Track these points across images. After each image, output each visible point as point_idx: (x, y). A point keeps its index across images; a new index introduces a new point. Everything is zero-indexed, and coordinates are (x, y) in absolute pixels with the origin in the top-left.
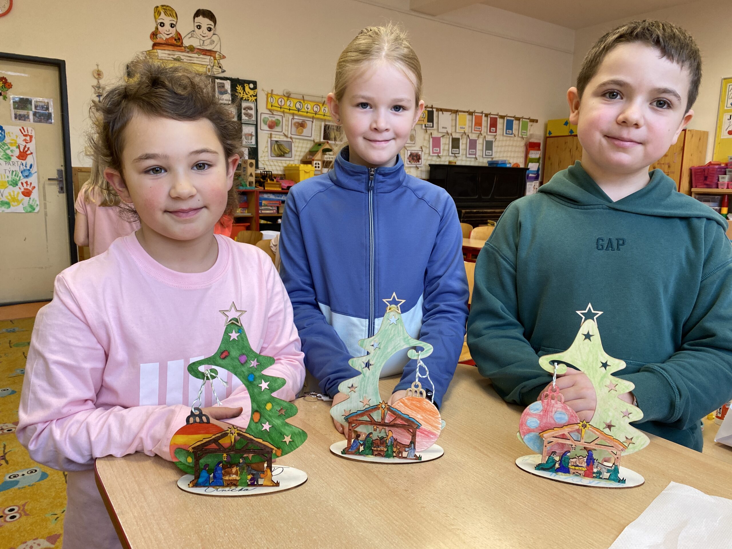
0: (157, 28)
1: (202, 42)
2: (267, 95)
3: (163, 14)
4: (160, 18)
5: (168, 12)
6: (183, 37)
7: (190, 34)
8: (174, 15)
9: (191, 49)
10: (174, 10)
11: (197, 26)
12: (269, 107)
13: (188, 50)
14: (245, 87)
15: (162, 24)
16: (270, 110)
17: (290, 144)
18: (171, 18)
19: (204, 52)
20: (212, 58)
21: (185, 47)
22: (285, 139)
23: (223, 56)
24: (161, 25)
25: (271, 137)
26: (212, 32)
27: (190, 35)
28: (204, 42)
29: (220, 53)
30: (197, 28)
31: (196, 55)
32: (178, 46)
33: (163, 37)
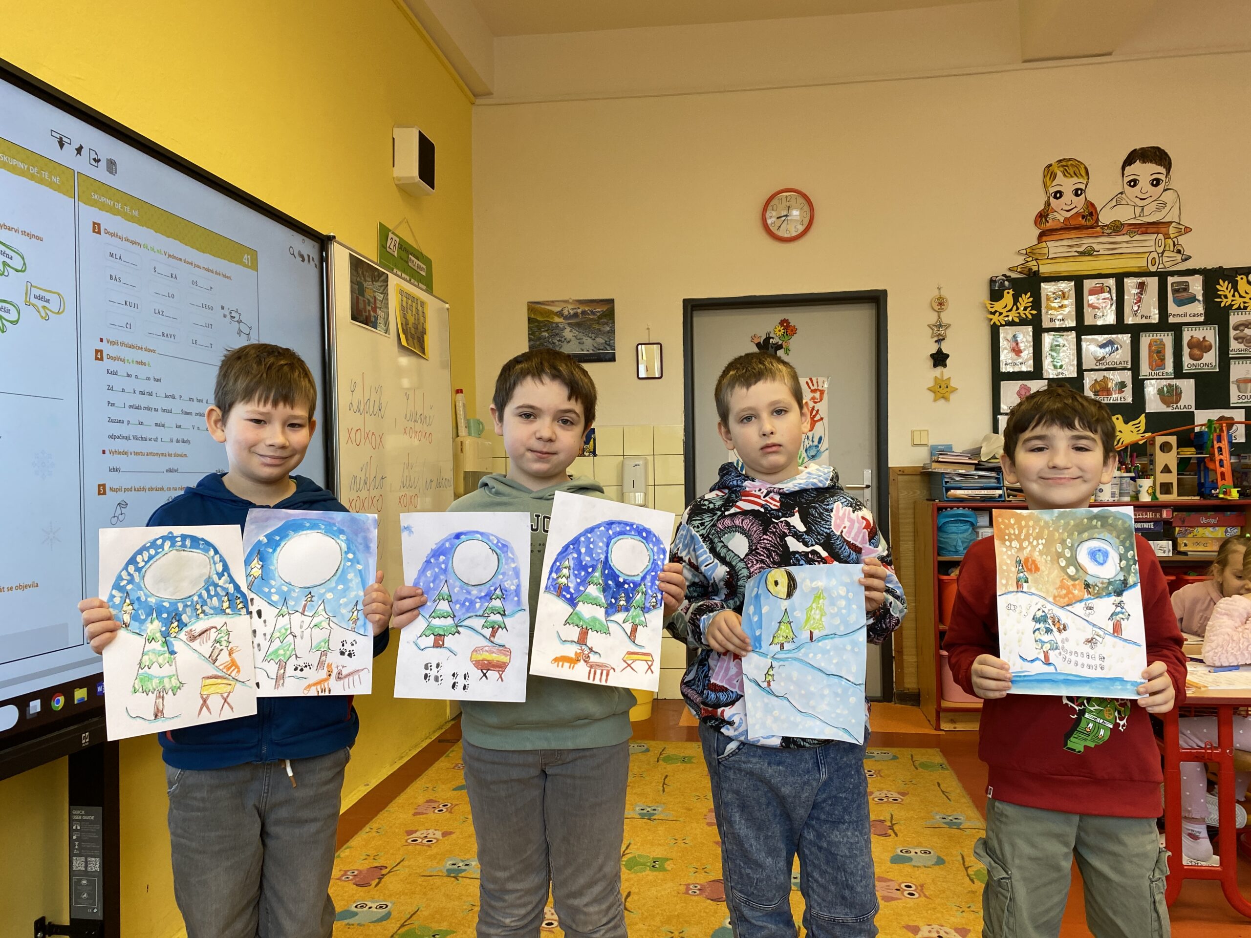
0: (1048, 204)
1: (1138, 210)
3: (1059, 174)
4: (1054, 183)
5: (1071, 170)
6: (1098, 210)
7: (1115, 200)
8: (1083, 173)
9: (1117, 228)
10: (1082, 163)
11: (1130, 182)
13: (1109, 231)
14: (1237, 281)
15: (1058, 195)
18: (1075, 180)
19: (1143, 229)
20: (1161, 236)
21: (1103, 227)
23: (1186, 227)
24: (1055, 197)
26: (1161, 187)
27: (1114, 203)
28: (1143, 209)
29: (1179, 224)
30: (1130, 185)
31: (1127, 238)
32: (1088, 228)
33: (1059, 216)
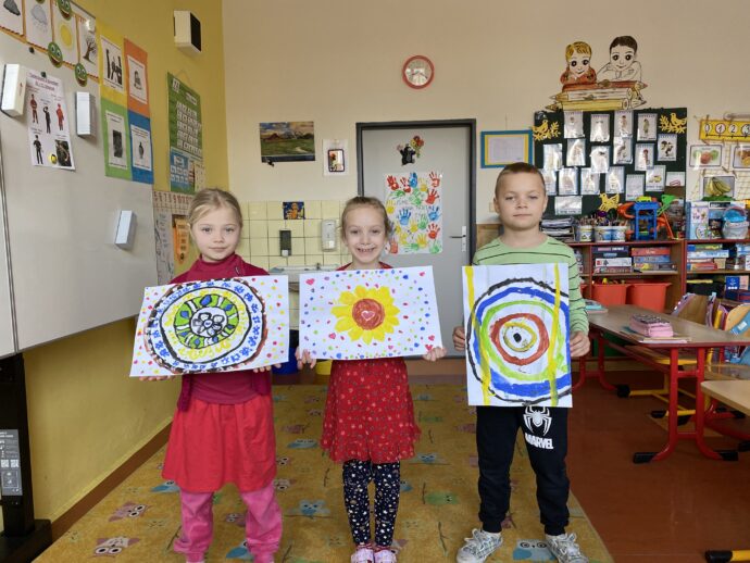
0: (568, 69)
2: (701, 122)
3: (575, 51)
4: (572, 56)
5: (582, 49)
6: (596, 73)
7: (605, 67)
8: (588, 51)
9: (606, 84)
10: (587, 45)
11: (614, 57)
12: (703, 136)
13: (602, 86)
14: (671, 116)
15: (574, 64)
16: (704, 141)
17: (732, 180)
18: (584, 55)
20: (630, 90)
21: (599, 83)
22: (725, 174)
24: (572, 65)
25: (704, 173)
26: (632, 59)
27: (605, 69)
28: (621, 73)
29: (641, 82)
30: (614, 59)
31: (611, 90)
32: (590, 84)
33: (574, 77)
